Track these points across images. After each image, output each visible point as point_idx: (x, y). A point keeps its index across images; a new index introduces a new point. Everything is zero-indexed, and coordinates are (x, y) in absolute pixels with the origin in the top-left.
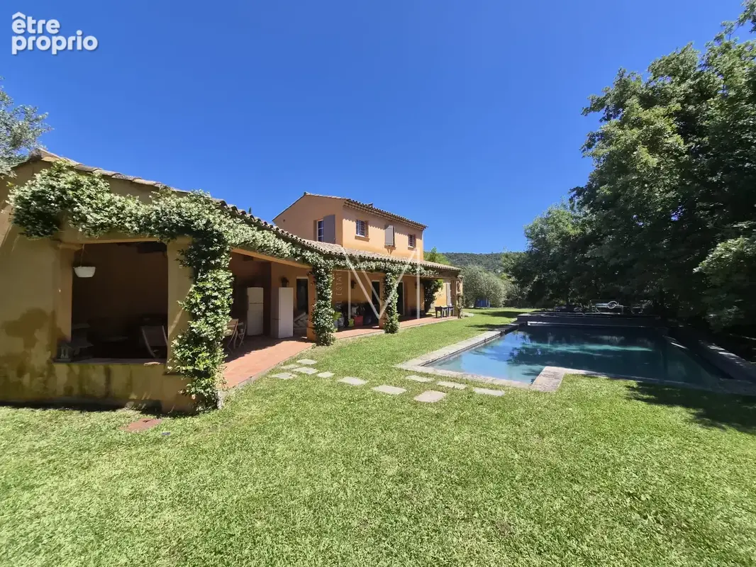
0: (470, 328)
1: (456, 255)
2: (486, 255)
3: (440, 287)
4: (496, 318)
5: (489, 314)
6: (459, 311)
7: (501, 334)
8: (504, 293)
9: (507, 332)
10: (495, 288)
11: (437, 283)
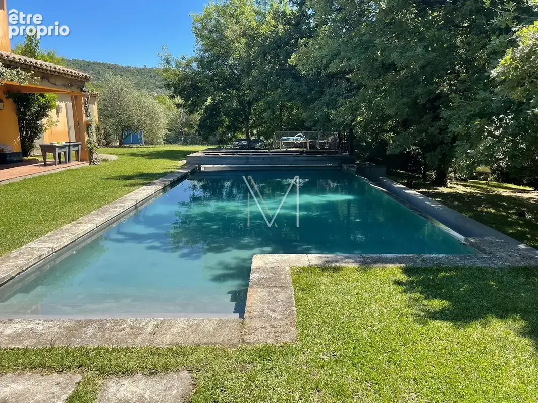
0: (110, 182)
1: (89, 64)
2: (136, 68)
3: (50, 107)
4: (154, 161)
5: (142, 155)
6: (91, 152)
7: (164, 190)
8: (164, 122)
9: (173, 184)
10: (151, 114)
11: (42, 100)
